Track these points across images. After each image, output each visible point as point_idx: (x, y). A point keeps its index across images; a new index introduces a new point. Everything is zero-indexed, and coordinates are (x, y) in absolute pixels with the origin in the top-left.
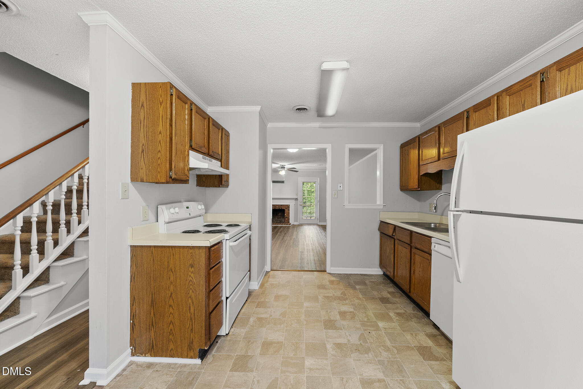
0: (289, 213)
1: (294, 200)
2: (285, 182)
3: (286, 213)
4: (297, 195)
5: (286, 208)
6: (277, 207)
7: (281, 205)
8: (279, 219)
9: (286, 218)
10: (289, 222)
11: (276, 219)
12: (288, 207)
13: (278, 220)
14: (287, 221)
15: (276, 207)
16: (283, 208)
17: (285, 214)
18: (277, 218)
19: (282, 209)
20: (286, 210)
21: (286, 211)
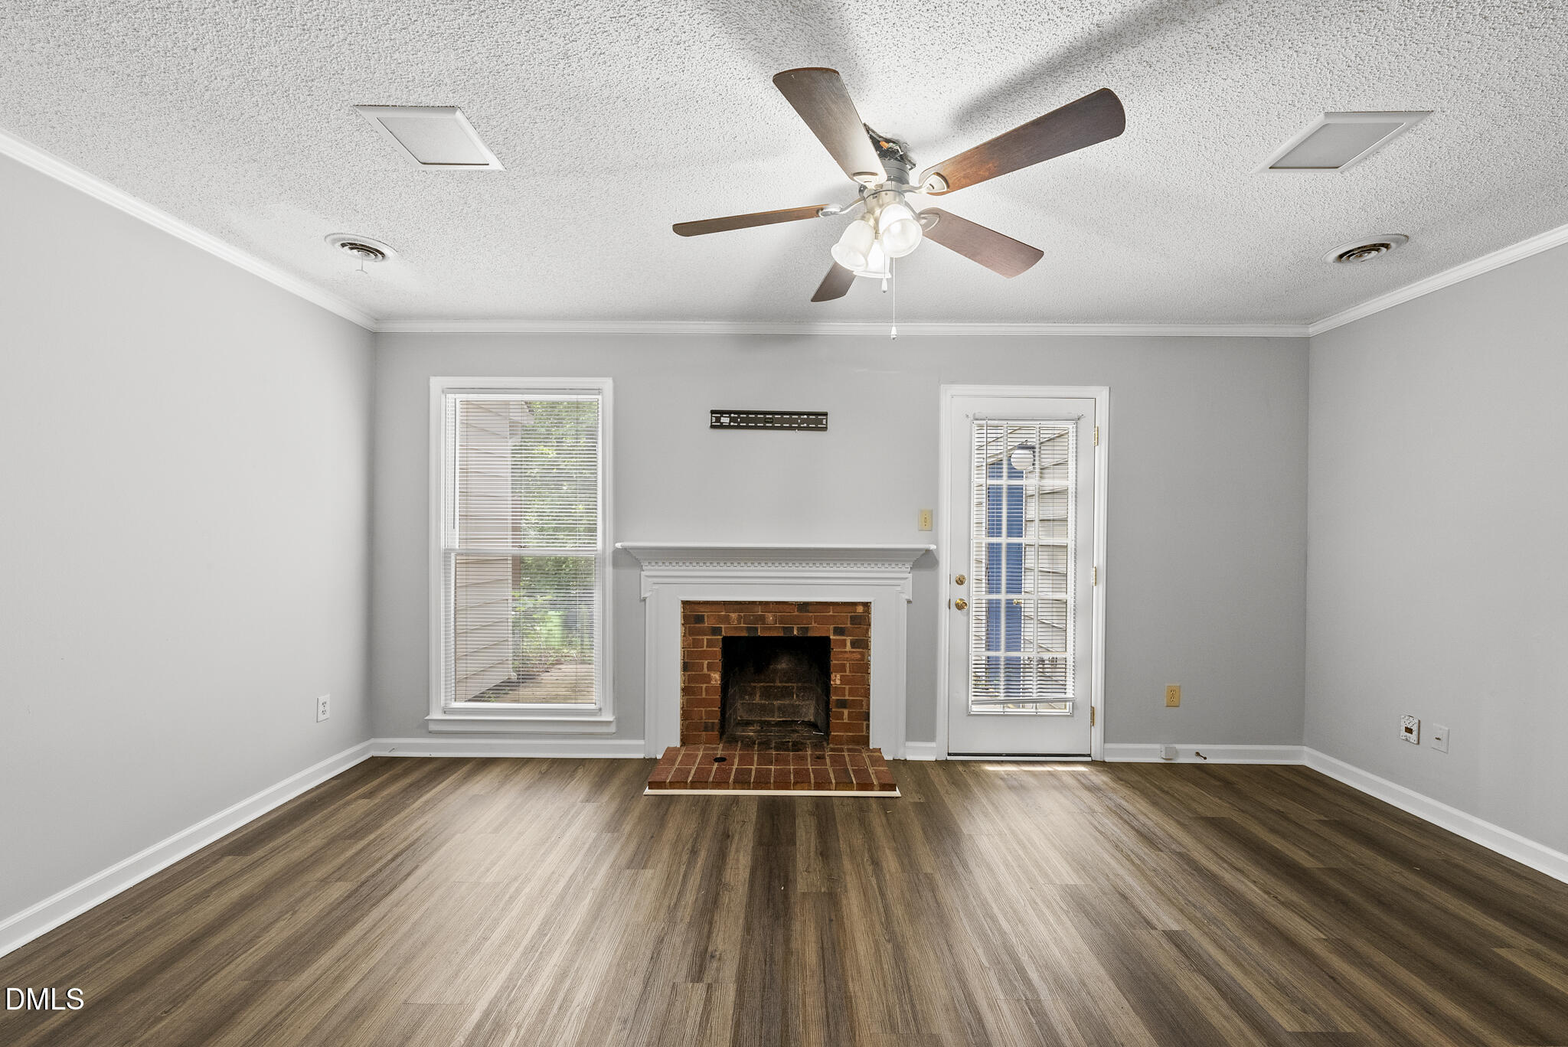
0: (863, 668)
1: (908, 566)
2: (832, 422)
3: (842, 668)
4: (929, 520)
5: (839, 631)
6: (770, 618)
7: (804, 606)
8: (777, 703)
9: (843, 704)
10: (865, 740)
11: (757, 700)
12: (857, 617)
13: (772, 712)
14: (847, 727)
15: (762, 619)
16: (816, 631)
17: (836, 680)
18: (767, 693)
19: (811, 634)
20: (844, 643)
21: (843, 650)
